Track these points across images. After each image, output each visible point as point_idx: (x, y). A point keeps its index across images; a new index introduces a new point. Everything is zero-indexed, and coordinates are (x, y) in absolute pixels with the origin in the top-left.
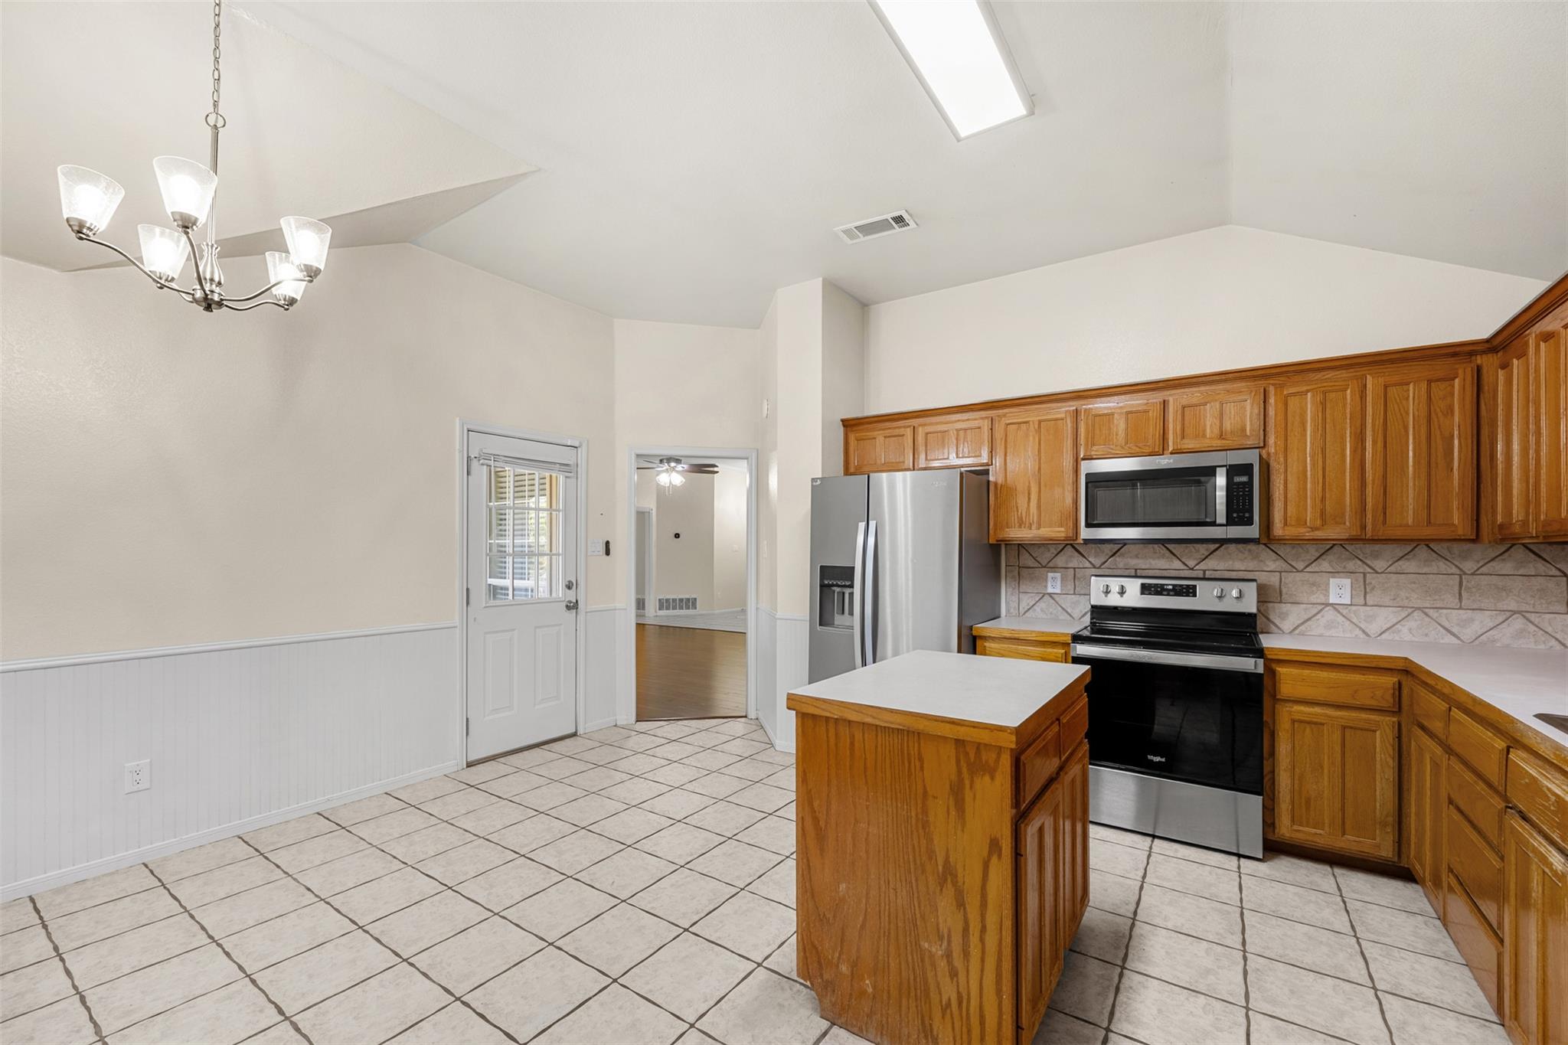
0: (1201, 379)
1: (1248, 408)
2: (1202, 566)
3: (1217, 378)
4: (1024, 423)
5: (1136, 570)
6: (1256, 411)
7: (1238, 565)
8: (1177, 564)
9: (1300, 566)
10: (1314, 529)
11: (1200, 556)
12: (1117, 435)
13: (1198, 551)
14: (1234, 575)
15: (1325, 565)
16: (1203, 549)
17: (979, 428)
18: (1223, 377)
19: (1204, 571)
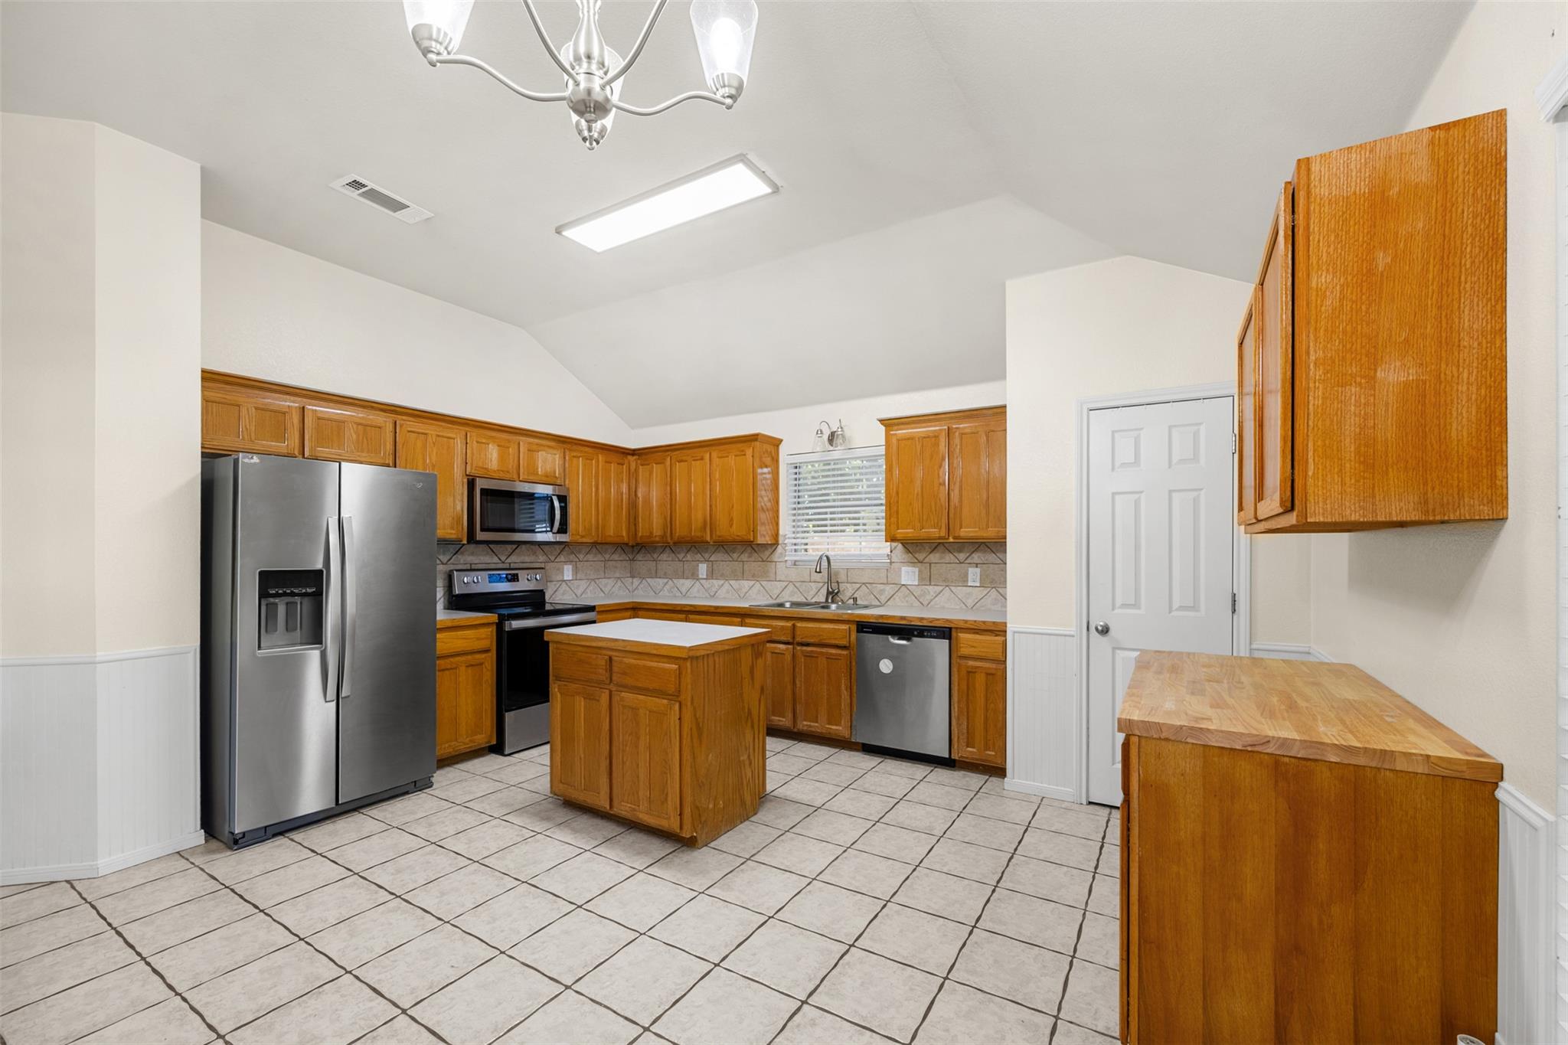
0: (538, 435)
1: (557, 459)
2: (509, 560)
3: (544, 436)
4: (423, 433)
5: (471, 564)
6: (560, 463)
7: (527, 559)
8: (496, 560)
9: (553, 558)
10: (583, 537)
11: (507, 553)
12: (491, 460)
13: (507, 550)
14: (525, 566)
15: (562, 558)
16: (510, 548)
17: (380, 428)
18: (547, 436)
19: (510, 564)
